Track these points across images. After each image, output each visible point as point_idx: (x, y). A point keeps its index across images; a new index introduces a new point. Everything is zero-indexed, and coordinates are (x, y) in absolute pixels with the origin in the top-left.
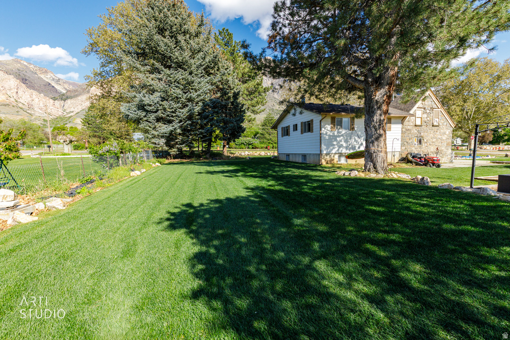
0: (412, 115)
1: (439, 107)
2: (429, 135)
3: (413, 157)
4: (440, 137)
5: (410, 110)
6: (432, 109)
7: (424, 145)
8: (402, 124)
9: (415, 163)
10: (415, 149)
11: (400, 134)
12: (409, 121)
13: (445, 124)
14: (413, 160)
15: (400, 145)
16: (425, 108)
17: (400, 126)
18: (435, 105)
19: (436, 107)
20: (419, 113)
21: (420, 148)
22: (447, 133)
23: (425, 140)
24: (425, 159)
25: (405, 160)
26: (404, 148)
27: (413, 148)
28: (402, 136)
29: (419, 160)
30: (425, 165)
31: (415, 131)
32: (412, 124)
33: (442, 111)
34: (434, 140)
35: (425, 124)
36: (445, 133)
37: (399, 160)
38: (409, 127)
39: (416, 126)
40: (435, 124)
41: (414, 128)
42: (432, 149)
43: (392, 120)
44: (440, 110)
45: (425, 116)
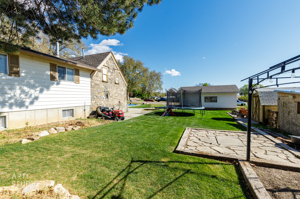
0: (100, 71)
1: (119, 70)
2: (113, 91)
3: (103, 111)
4: (120, 92)
5: (98, 66)
6: (114, 69)
7: (110, 99)
8: (91, 77)
9: (104, 117)
10: (104, 103)
11: (90, 88)
12: (97, 76)
13: (122, 83)
14: (103, 114)
15: (90, 99)
16: (109, 68)
17: (89, 80)
18: (116, 67)
19: (117, 69)
20: (105, 71)
21: (108, 101)
22: (124, 90)
23: (111, 95)
24: (112, 112)
25: (95, 114)
26: (94, 102)
27: (102, 102)
28: (91, 90)
29: (107, 114)
30: (113, 119)
31: (102, 86)
32: (99, 79)
33: (120, 73)
34: (117, 95)
35: (110, 81)
36: (123, 90)
37: (91, 115)
38: (98, 82)
39: (103, 81)
40: (117, 82)
41: (102, 83)
42: (116, 102)
43: (81, 73)
44: (119, 71)
45: (109, 74)
